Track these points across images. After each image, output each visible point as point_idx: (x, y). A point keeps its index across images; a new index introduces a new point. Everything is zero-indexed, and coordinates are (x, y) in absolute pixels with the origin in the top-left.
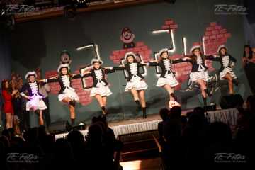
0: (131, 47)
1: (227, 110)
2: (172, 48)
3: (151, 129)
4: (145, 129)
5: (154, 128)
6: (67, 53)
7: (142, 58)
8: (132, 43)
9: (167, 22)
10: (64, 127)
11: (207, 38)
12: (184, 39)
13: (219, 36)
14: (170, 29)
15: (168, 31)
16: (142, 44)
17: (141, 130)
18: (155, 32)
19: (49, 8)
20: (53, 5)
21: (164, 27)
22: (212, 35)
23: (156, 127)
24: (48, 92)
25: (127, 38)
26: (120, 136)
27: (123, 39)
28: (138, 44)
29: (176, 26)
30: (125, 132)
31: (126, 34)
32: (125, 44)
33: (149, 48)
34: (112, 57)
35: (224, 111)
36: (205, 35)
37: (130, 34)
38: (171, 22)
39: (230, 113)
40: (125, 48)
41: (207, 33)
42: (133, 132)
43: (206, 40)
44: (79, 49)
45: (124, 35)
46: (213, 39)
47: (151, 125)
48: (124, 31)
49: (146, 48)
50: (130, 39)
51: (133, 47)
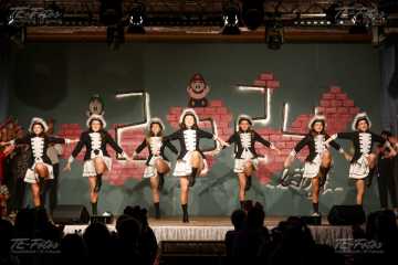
0: (201, 106)
1: (338, 228)
2: (265, 118)
3: (214, 239)
5: (219, 239)
6: (100, 100)
7: (215, 127)
8: (204, 99)
9: (263, 76)
10: (78, 215)
11: (323, 109)
12: (287, 106)
13: (341, 110)
14: (266, 87)
15: (262, 89)
16: (219, 103)
17: (197, 239)
18: (242, 88)
19: (84, 25)
20: (90, 22)
21: (257, 82)
22: (330, 107)
23: (222, 237)
24: (59, 156)
25: (197, 90)
26: (163, 242)
27: (190, 91)
28: (213, 103)
29: (277, 84)
30: (171, 238)
31: (197, 85)
32: (192, 99)
33: (228, 112)
34: (168, 117)
35: (332, 228)
36: (319, 105)
37: (202, 86)
38: (271, 77)
41: (322, 102)
42: (184, 239)
44: (118, 96)
45: (194, 85)
46: (331, 114)
47: (214, 233)
48: (194, 80)
49: (224, 110)
50: (201, 92)
51: (205, 106)
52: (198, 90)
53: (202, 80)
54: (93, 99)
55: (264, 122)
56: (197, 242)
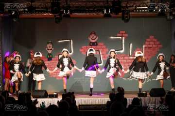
1: (154, 98)
2: (122, 50)
3: (101, 104)
4: (97, 103)
5: (103, 103)
7: (101, 53)
9: (121, 32)
10: (43, 94)
11: (146, 46)
12: (131, 45)
13: (154, 46)
14: (122, 37)
15: (121, 38)
16: (102, 44)
17: (94, 104)
18: (112, 37)
21: (118, 35)
22: (150, 45)
23: (105, 102)
26: (79, 105)
27: (90, 39)
28: (100, 44)
29: (127, 35)
30: (83, 103)
33: (106, 48)
34: (81, 50)
35: (152, 98)
37: (95, 36)
38: (124, 32)
39: (155, 100)
40: (90, 45)
41: (146, 43)
43: (146, 47)
45: (91, 36)
46: (150, 48)
47: (102, 101)
48: (91, 34)
49: (104, 47)
50: (94, 39)
51: (96, 45)
53: (95, 34)
54: (48, 43)
55: (122, 51)
56: (94, 105)
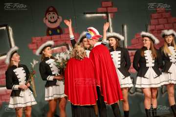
0: (57, 34)
8: (59, 28)
9: (104, 4)
11: (153, 27)
12: (125, 27)
15: (104, 15)
18: (88, 16)
21: (100, 9)
22: (159, 24)
27: (46, 22)
29: (115, 9)
31: (51, 16)
32: (49, 29)
34: (31, 46)
36: (151, 24)
37: (56, 16)
38: (109, 4)
43: (152, 30)
45: (49, 16)
48: (48, 12)
52: (53, 20)
